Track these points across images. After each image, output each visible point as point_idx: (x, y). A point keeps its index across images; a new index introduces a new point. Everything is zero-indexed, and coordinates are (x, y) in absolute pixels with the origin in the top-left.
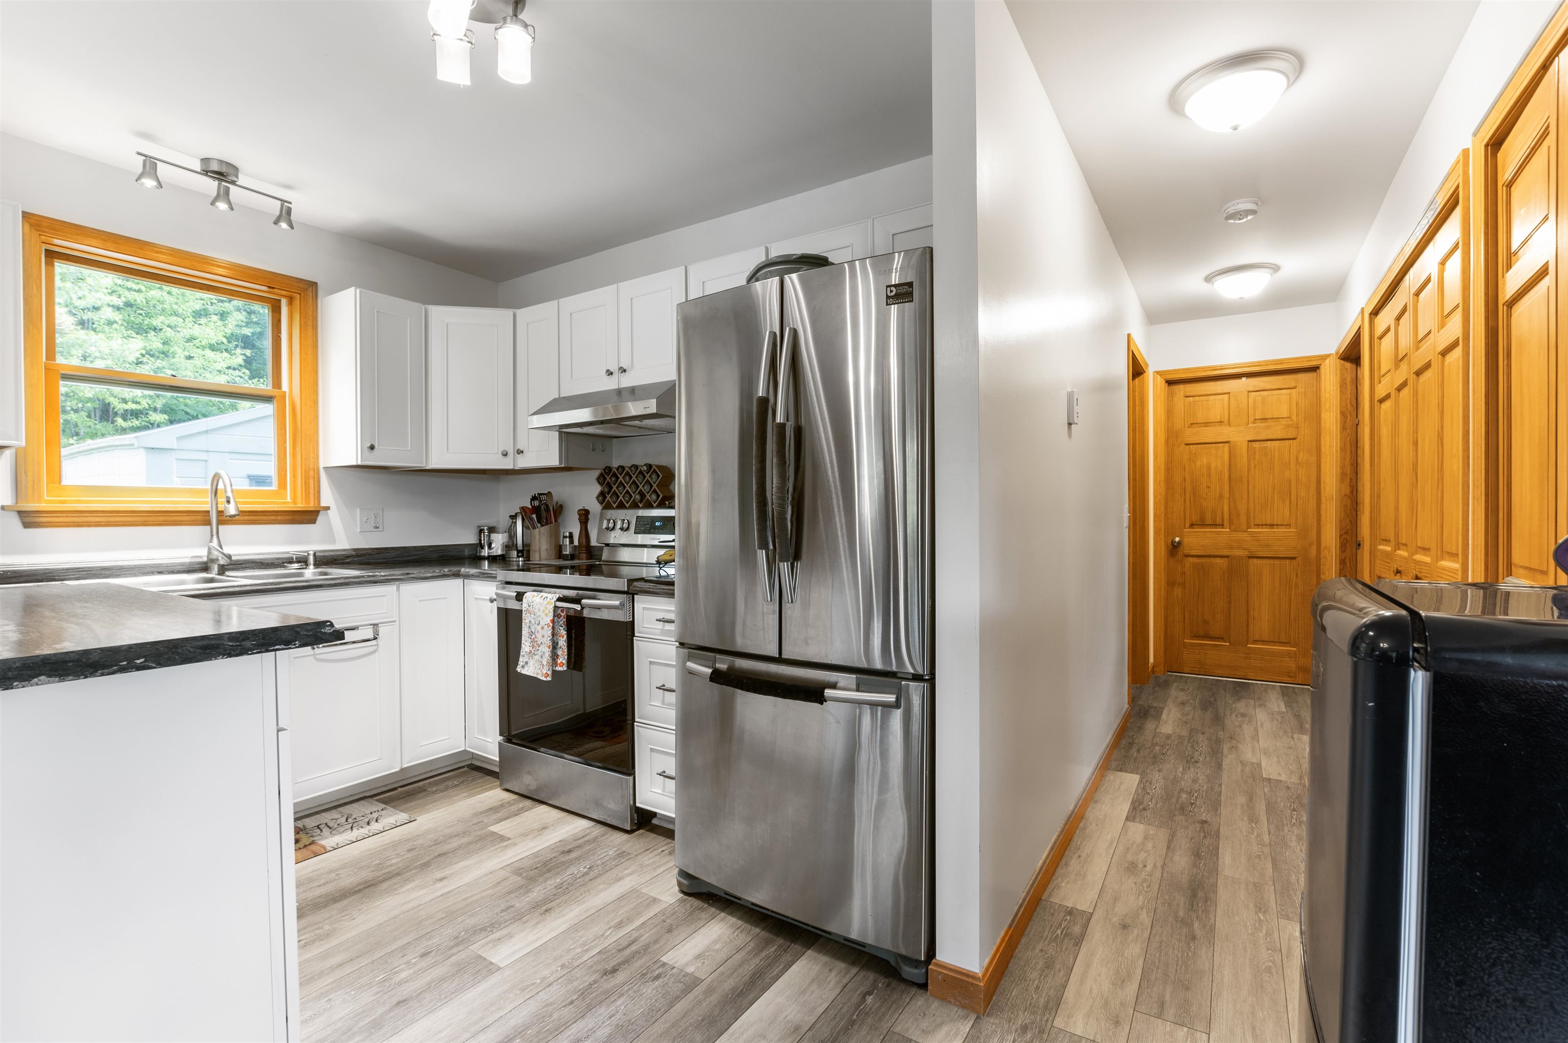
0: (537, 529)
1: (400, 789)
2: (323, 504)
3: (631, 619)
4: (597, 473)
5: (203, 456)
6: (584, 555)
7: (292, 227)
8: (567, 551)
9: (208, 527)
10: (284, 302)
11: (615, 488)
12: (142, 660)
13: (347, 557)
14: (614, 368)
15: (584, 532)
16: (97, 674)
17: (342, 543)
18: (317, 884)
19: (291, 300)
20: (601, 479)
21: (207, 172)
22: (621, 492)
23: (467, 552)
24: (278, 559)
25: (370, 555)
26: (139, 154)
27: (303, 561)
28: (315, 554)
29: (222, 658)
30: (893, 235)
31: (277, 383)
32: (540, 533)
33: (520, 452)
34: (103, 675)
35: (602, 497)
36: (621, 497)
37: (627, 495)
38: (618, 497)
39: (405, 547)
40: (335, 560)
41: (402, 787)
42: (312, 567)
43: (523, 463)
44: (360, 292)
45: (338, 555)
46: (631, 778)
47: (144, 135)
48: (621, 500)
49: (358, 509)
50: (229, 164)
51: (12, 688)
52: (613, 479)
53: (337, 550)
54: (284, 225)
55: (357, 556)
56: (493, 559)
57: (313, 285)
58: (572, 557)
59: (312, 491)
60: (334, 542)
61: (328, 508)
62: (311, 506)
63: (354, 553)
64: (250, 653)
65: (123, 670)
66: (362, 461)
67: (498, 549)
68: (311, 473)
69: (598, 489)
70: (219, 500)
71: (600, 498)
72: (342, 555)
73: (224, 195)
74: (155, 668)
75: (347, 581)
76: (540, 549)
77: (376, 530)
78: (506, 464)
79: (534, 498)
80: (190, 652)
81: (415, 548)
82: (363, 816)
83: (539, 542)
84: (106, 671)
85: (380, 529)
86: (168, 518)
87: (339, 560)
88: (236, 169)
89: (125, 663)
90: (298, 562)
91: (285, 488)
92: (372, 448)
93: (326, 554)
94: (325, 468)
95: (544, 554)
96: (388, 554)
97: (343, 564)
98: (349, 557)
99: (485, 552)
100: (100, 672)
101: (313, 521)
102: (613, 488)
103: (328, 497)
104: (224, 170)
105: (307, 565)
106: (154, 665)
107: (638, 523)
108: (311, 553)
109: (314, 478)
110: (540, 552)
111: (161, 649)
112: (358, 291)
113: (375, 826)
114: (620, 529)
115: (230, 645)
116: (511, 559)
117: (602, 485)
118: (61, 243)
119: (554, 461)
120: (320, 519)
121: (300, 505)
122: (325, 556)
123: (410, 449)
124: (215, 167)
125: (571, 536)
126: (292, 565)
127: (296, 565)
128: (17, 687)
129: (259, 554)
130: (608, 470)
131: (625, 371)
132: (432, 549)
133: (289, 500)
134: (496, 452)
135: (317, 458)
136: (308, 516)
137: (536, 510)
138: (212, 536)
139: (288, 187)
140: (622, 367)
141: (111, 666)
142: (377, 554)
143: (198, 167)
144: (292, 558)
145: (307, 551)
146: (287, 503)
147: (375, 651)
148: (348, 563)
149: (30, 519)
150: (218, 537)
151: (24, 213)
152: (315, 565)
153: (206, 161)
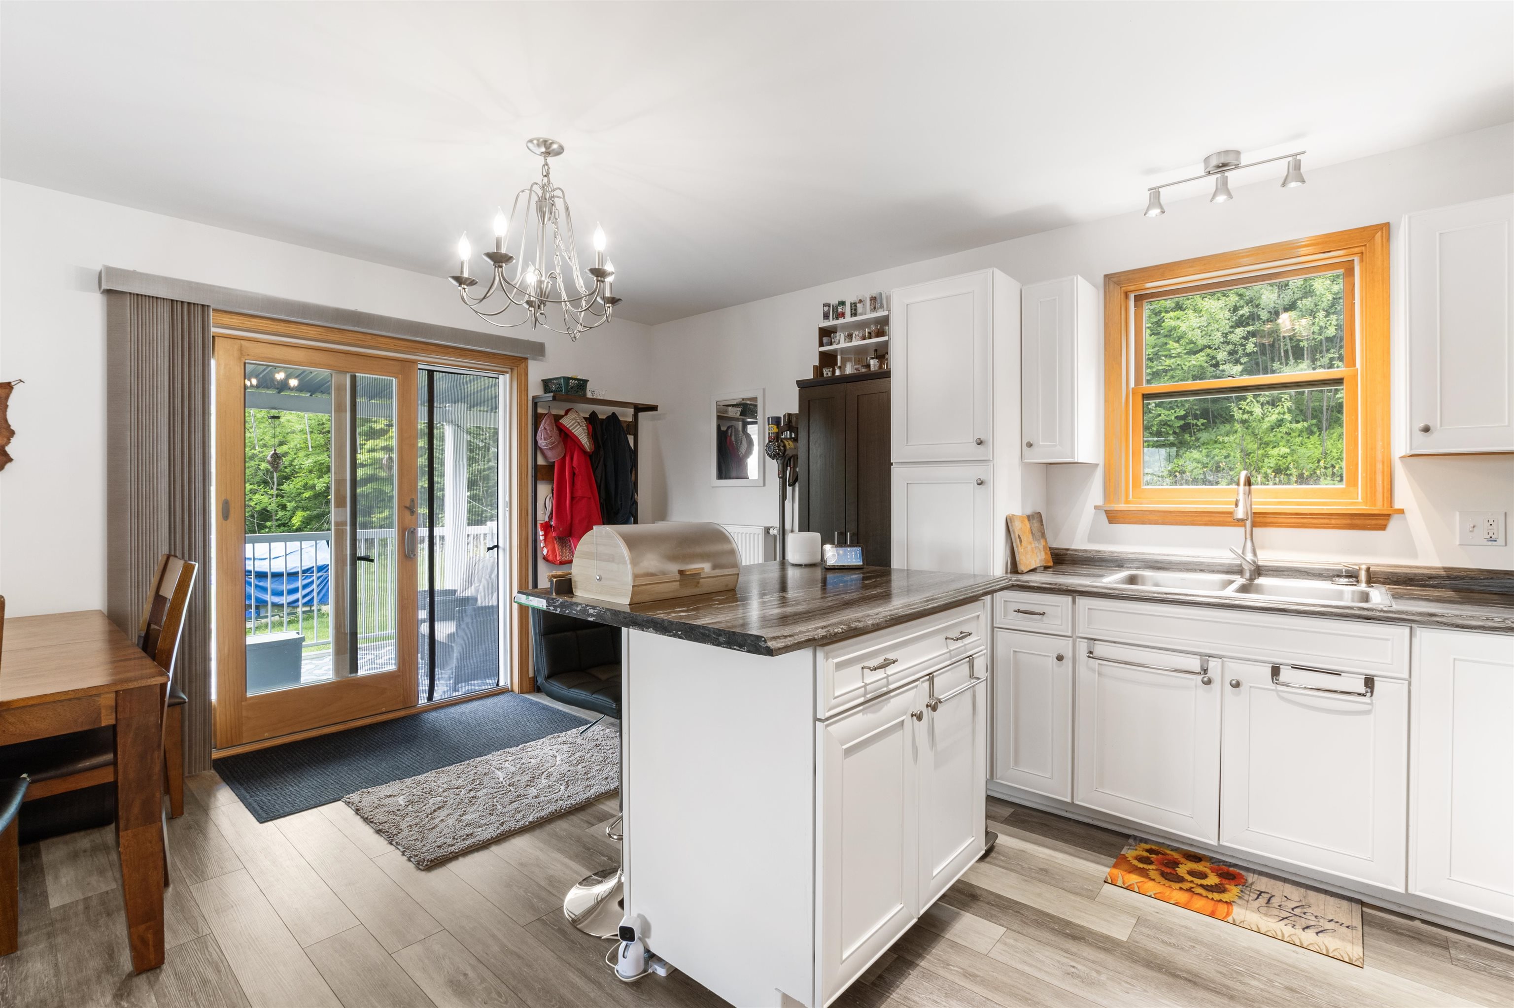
1: (1417, 923)
2: (1397, 505)
9: (1243, 529)
10: (1357, 260)
13: (1431, 577)
17: (1428, 559)
18: (1166, 939)
19: (1363, 255)
21: (1209, 171)
24: (1328, 570)
25: (1472, 578)
28: (1368, 569)
31: (1352, 361)
40: (1411, 580)
41: (1424, 921)
42: (1363, 585)
45: (1415, 574)
49: (1457, 513)
54: (1294, 184)
55: (1449, 578)
57: (1387, 226)
59: (1379, 489)
60: (1414, 555)
61: (1401, 511)
62: (1378, 508)
63: (1443, 573)
66: (1411, 449)
68: (1379, 466)
70: (1253, 500)
72: (1423, 574)
73: (1223, 187)
77: (1490, 543)
82: (1316, 917)
85: (1501, 541)
86: (1213, 519)
87: (1418, 580)
88: (1238, 152)
90: (1348, 577)
91: (1355, 485)
92: (1426, 429)
94: (1399, 457)
96: (1509, 581)
98: (1435, 578)
101: (1383, 527)
103: (1407, 497)
105: (1357, 581)
108: (1364, 567)
109: (1383, 472)
113: (1309, 937)
120: (1394, 524)
121: (1371, 508)
122: (1396, 573)
126: (1341, 580)
127: (1343, 581)
133: (1360, 500)
135: (1390, 444)
136: (1377, 521)
138: (1246, 538)
142: (1487, 579)
143: (1201, 170)
144: (1341, 571)
145: (1359, 565)
146: (1358, 503)
147: (1368, 712)
148: (1433, 586)
149: (1113, 517)
150: (1252, 540)
151: (1106, 276)
152: (1366, 583)
153: (1207, 160)
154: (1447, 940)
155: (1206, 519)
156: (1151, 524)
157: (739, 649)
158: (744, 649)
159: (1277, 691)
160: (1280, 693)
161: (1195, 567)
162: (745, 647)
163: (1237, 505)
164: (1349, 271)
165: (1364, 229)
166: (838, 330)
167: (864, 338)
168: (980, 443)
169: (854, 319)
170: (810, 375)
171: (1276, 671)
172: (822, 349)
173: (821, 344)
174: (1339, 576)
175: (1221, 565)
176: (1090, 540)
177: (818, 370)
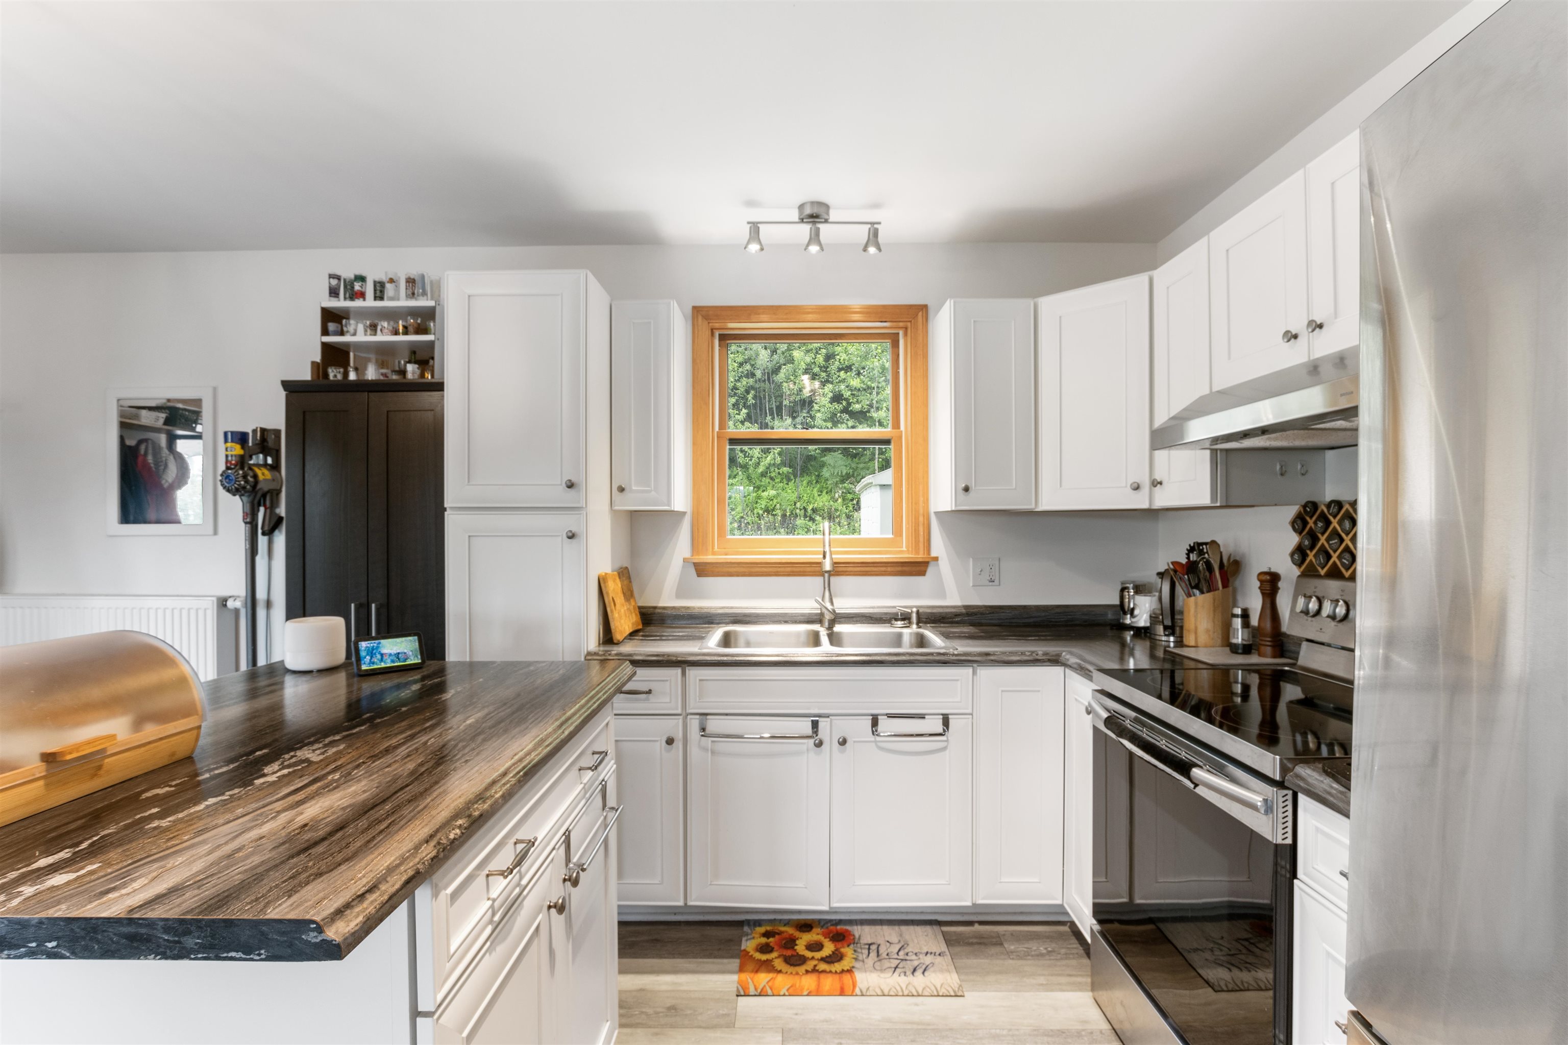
0: (1192, 598)
1: (977, 927)
2: (933, 554)
3: (1289, 841)
4: (1292, 511)
6: (1269, 650)
7: (880, 249)
8: (1239, 637)
9: (822, 579)
10: (900, 333)
11: (1323, 540)
12: (54, 944)
13: (957, 615)
14: (1298, 325)
15: (1268, 612)
16: (3, 956)
17: (952, 599)
19: (905, 331)
20: (1299, 523)
21: (803, 219)
22: (1335, 547)
24: (886, 614)
25: (982, 614)
26: (744, 223)
27: (906, 618)
28: (918, 612)
29: (154, 958)
31: (895, 424)
32: (1196, 604)
33: (1156, 483)
34: (9, 957)
35: (1300, 554)
36: (1334, 558)
37: (1347, 556)
38: (1329, 557)
39: (1025, 607)
40: (943, 618)
41: (981, 923)
42: (914, 626)
43: (1163, 499)
44: (955, 304)
45: (946, 613)
47: (751, 204)
48: (1334, 563)
49: (971, 559)
50: (820, 203)
52: (1320, 524)
53: (947, 607)
54: (872, 250)
55: (968, 614)
56: (1137, 632)
57: (925, 308)
58: (1247, 649)
59: (921, 539)
60: (943, 595)
61: (936, 559)
62: (920, 556)
63: (964, 611)
64: (192, 956)
65: (32, 954)
66: (955, 506)
67: (1142, 619)
68: (921, 519)
69: (1293, 539)
70: (834, 549)
71: (1296, 556)
72: (951, 613)
73: (815, 237)
74: (68, 958)
75: (912, 658)
76: (1196, 628)
77: (991, 583)
78: (1140, 502)
79: (1191, 550)
80: (112, 941)
81: (1038, 608)
82: (916, 954)
83: (1196, 617)
84: (13, 952)
85: (997, 582)
86: (795, 569)
87: (948, 618)
88: (827, 207)
89: (34, 945)
90: (903, 619)
91: (901, 535)
92: (966, 489)
93: (935, 611)
94: (936, 513)
95: (1203, 638)
96: (1003, 614)
97: (952, 623)
98: (959, 615)
99: (1128, 621)
100: (6, 952)
101: (923, 573)
102: (1319, 539)
103: (939, 546)
104: (815, 210)
105: (910, 623)
106: (68, 954)
108: (915, 610)
109: (924, 524)
110: (1196, 633)
111: (78, 930)
112: (952, 301)
114: (1328, 616)
115: (165, 940)
116: (1158, 638)
117: (1300, 533)
118: (734, 326)
119: (1206, 500)
120: (930, 570)
121: (914, 556)
122: (931, 613)
123: (1014, 487)
124: (808, 211)
125: (1245, 615)
126: (898, 622)
127: (900, 623)
130: (1311, 508)
131: (1320, 326)
132: (1058, 610)
133: (904, 549)
134: (1124, 485)
135: (927, 501)
136: (918, 567)
137: (1191, 567)
138: (825, 588)
139: (876, 206)
140: (1313, 321)
141: (18, 947)
142: (990, 613)
143: (795, 216)
144: (897, 614)
145: (911, 607)
146: (903, 552)
147: (944, 749)
148: (957, 623)
149: (702, 570)
150: (829, 590)
151: (694, 308)
152: (918, 624)
153: (801, 207)
154: (998, 935)
155: (789, 569)
156: (738, 576)
157: (244, 956)
158: (259, 955)
159: (876, 742)
160: (879, 744)
161: (780, 618)
162: (262, 952)
163: (824, 557)
164: (895, 344)
165: (911, 307)
166: (352, 316)
167: (396, 333)
168: (571, 485)
169: (379, 304)
170: (305, 374)
171: (875, 722)
172: (326, 339)
173: (325, 332)
174: (896, 620)
175: (803, 615)
176: (679, 595)
177: (320, 369)
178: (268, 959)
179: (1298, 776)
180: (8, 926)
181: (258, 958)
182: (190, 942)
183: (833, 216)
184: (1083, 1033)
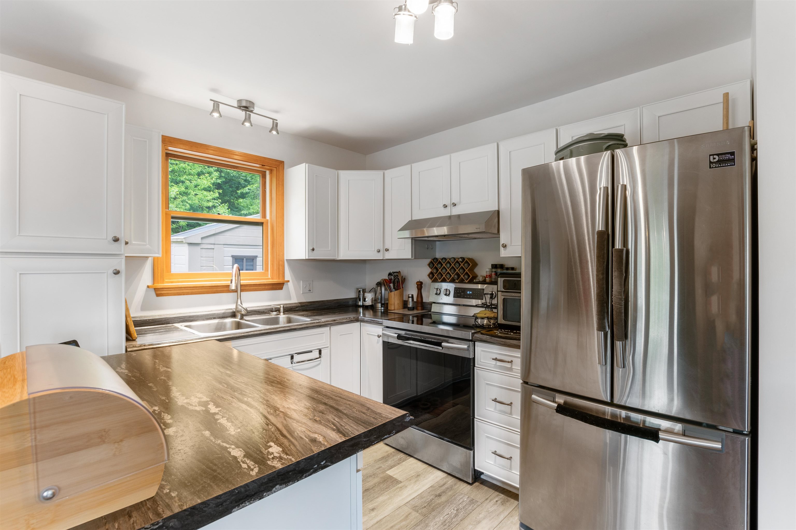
0: (393, 292)
2: (286, 279)
3: (473, 357)
4: (428, 261)
5: (212, 246)
6: (420, 308)
7: (278, 133)
8: (410, 305)
10: (268, 172)
11: (440, 270)
12: (324, 462)
13: (297, 307)
14: (448, 203)
15: (420, 295)
16: (303, 477)
17: (294, 300)
19: (271, 171)
20: (431, 265)
21: (240, 107)
22: (444, 272)
23: (351, 303)
24: (266, 309)
25: (307, 306)
26: (211, 100)
27: (278, 310)
29: (361, 451)
30: (659, 117)
31: (264, 216)
32: (394, 294)
33: (387, 250)
34: (306, 477)
35: (431, 275)
36: (444, 276)
37: (448, 275)
38: (442, 276)
39: (323, 301)
40: (291, 309)
42: (282, 314)
43: (388, 256)
44: (308, 165)
45: (292, 306)
46: (472, 452)
47: (214, 90)
48: (444, 277)
49: (302, 281)
50: (250, 102)
51: (263, 498)
52: (439, 265)
53: (292, 304)
54: (274, 132)
55: (302, 306)
56: (366, 308)
57: (282, 162)
58: (413, 308)
59: (281, 272)
60: (290, 298)
61: (288, 281)
62: (280, 281)
63: (300, 305)
64: (373, 444)
65: (316, 471)
66: (308, 257)
67: (368, 302)
68: (280, 263)
69: (429, 270)
70: (241, 278)
71: (431, 276)
72: (295, 306)
73: (248, 119)
74: (330, 465)
76: (394, 303)
77: (309, 292)
78: (379, 257)
79: (390, 274)
80: (346, 450)
81: (328, 301)
83: (394, 299)
84: (307, 474)
85: (311, 292)
86: (217, 289)
87: (293, 309)
88: (253, 104)
89: (316, 466)
90: (276, 311)
91: (268, 271)
92: (313, 250)
93: (287, 306)
94: (287, 260)
95: (396, 307)
96: (315, 305)
97: (295, 311)
98: (298, 307)
99: (360, 303)
100: (304, 475)
101: (281, 289)
102: (439, 270)
103: (288, 276)
104: (248, 105)
105: (280, 312)
106: (330, 464)
107: (456, 291)
108: (282, 306)
109: (281, 265)
110: (394, 305)
111: (333, 451)
112: (307, 165)
114: (444, 294)
115: (364, 441)
116: (377, 308)
117: (432, 268)
118: (173, 149)
119: (408, 256)
120: (285, 287)
121: (275, 281)
122: (287, 307)
123: (330, 249)
124: (244, 104)
125: (412, 297)
126: (273, 313)
127: (275, 313)
128: (265, 496)
129: (257, 307)
130: (435, 259)
131: (455, 205)
132: (335, 302)
133: (269, 277)
134: (374, 250)
135: (283, 255)
136: (278, 286)
138: (238, 298)
139: (276, 112)
140: (453, 203)
141: (309, 470)
142: (310, 305)
143: (236, 105)
144: (273, 309)
145: (280, 305)
146: (269, 279)
147: (319, 364)
148: (297, 310)
150: (240, 299)
151: (162, 136)
152: (284, 312)
153: (240, 101)
155: (215, 290)
156: (184, 295)
157: (388, 436)
158: (393, 433)
160: (294, 368)
161: (211, 317)
162: (394, 431)
163: (231, 282)
164: (264, 177)
165: (277, 161)
168: (116, 240)
171: (292, 357)
174: (272, 311)
178: (396, 433)
179: (476, 337)
180: (305, 462)
181: (392, 434)
182: (372, 438)
183: (256, 110)
184: (389, 455)
